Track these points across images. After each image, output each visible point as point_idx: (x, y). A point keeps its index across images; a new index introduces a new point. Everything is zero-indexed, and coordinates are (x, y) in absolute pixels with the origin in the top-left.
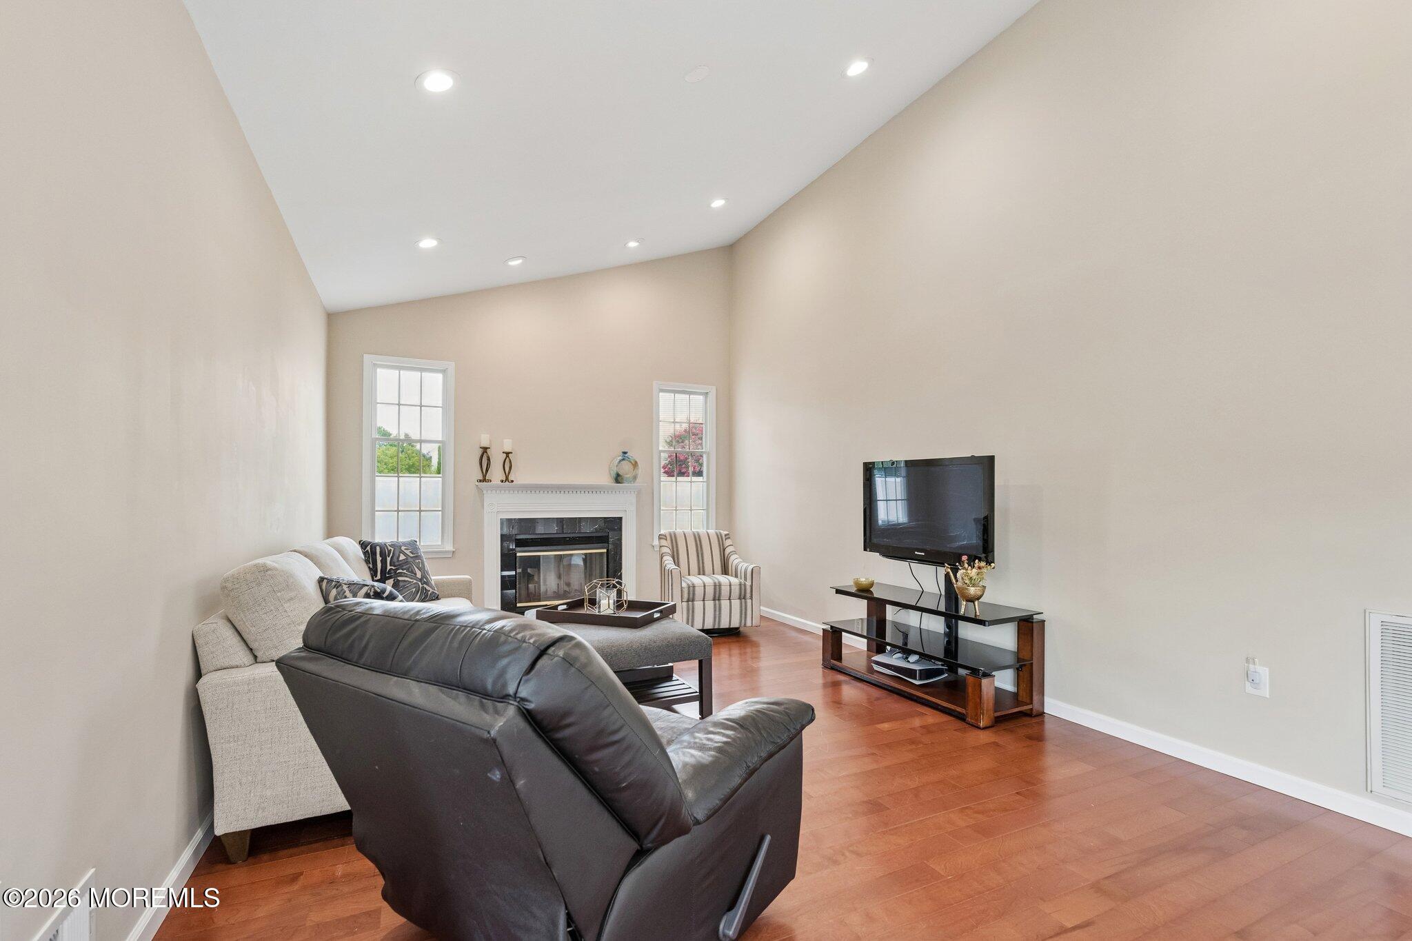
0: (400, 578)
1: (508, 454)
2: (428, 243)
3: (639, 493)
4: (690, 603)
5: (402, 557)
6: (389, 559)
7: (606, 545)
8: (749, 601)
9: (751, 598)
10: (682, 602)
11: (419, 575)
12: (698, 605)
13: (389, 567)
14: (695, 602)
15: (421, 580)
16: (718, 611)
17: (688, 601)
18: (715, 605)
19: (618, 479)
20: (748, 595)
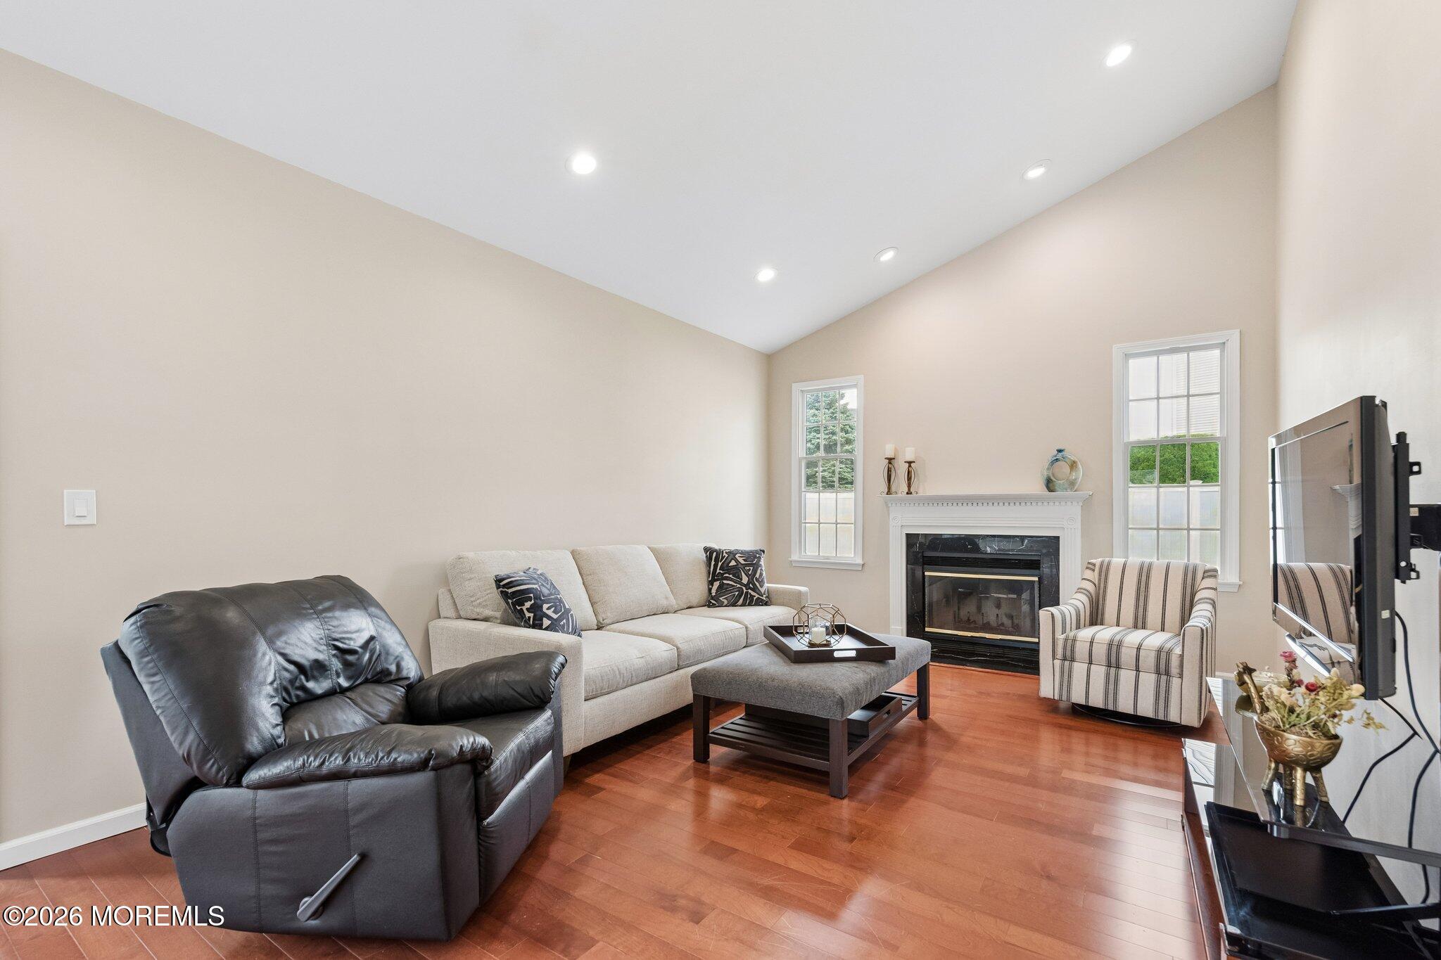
0: (725, 582)
1: (910, 463)
2: (766, 275)
3: (1087, 503)
4: (1067, 663)
5: (733, 563)
6: (720, 564)
7: (1037, 572)
8: (1175, 682)
9: (1181, 676)
10: (1054, 658)
11: (745, 580)
12: (1079, 668)
13: (718, 571)
14: (1075, 664)
15: (747, 586)
16: (1112, 685)
17: (1064, 659)
18: (1108, 675)
19: (1050, 485)
20: (1174, 670)
